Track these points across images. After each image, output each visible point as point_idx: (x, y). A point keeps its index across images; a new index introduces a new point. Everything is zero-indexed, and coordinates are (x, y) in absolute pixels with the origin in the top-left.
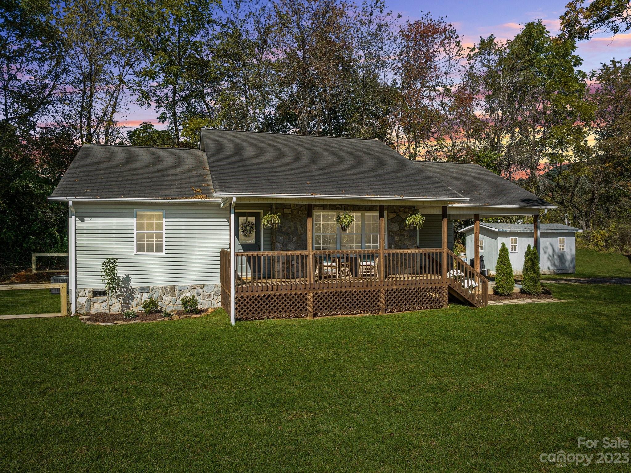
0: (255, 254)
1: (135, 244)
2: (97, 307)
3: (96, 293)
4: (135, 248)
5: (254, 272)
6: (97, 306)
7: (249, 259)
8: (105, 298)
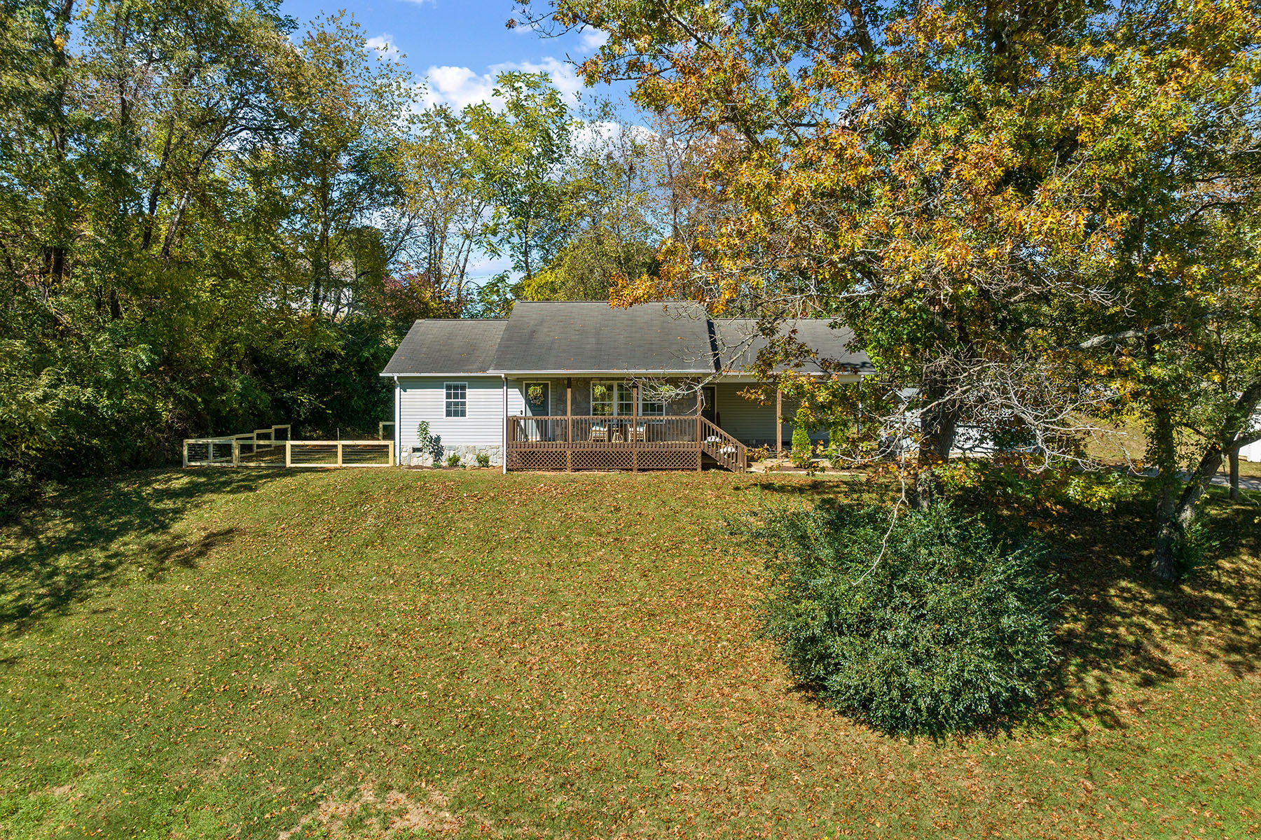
0: (543, 417)
1: (445, 410)
2: (416, 461)
3: (415, 450)
4: (445, 413)
5: (541, 436)
6: (415, 459)
7: (537, 422)
8: (420, 454)
